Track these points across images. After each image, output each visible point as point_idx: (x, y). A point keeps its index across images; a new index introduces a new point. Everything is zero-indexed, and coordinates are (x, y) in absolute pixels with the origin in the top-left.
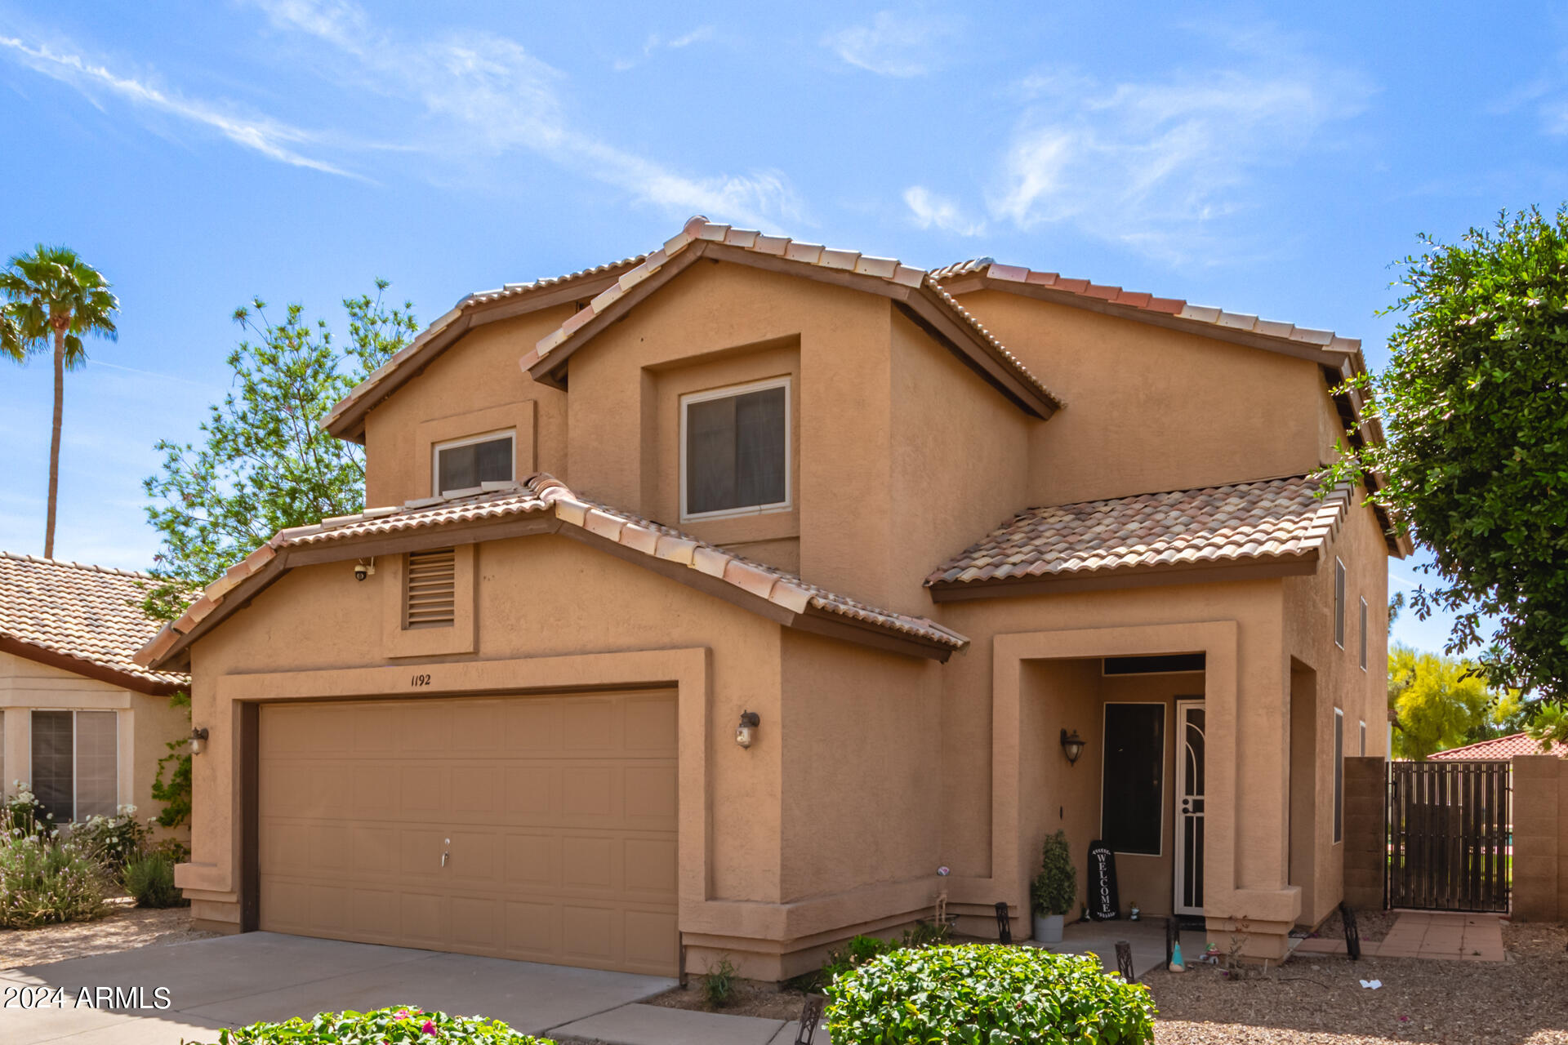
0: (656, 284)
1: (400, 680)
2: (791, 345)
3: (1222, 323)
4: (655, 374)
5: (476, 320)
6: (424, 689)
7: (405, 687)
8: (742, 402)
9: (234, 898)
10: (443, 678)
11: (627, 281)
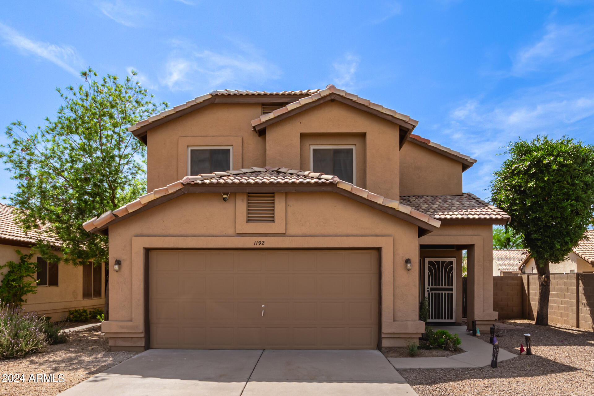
0: (314, 105)
1: (249, 242)
2: (363, 136)
3: (441, 149)
4: (303, 136)
5: (217, 101)
6: (261, 246)
7: (252, 246)
8: (336, 151)
9: (142, 335)
10: (270, 242)
11: (303, 101)
